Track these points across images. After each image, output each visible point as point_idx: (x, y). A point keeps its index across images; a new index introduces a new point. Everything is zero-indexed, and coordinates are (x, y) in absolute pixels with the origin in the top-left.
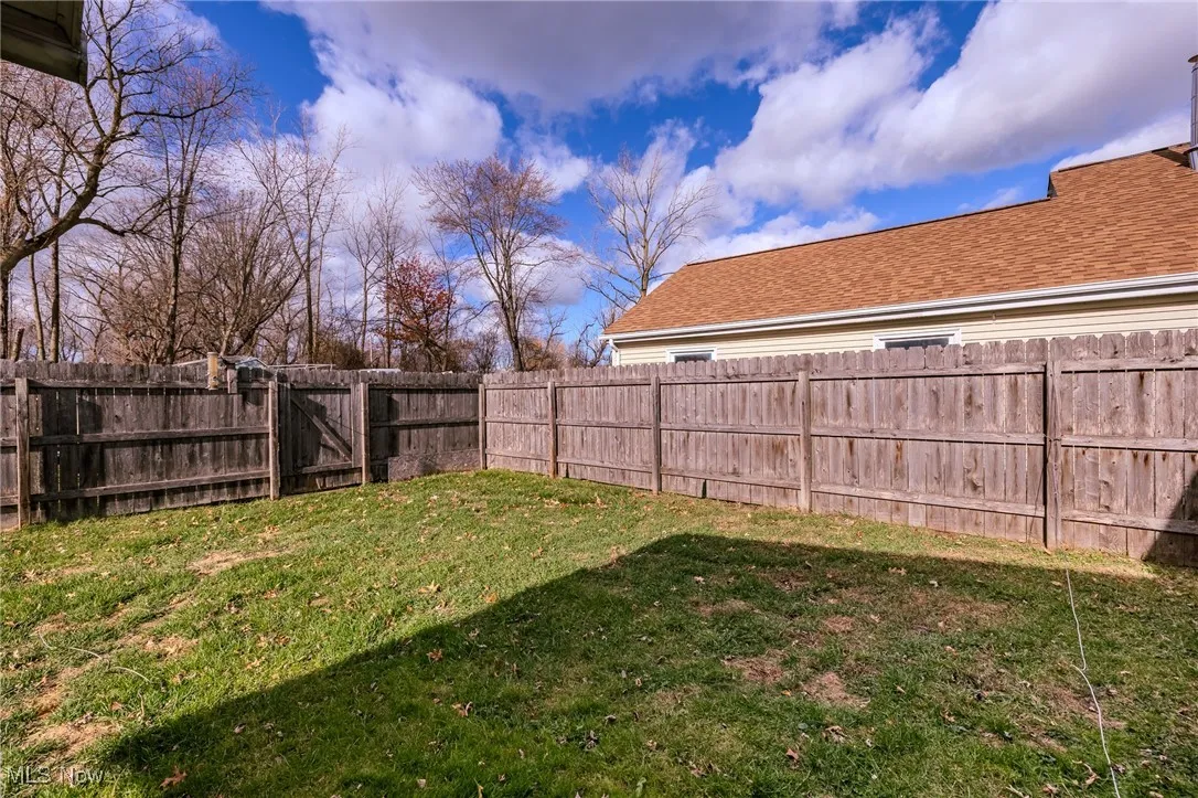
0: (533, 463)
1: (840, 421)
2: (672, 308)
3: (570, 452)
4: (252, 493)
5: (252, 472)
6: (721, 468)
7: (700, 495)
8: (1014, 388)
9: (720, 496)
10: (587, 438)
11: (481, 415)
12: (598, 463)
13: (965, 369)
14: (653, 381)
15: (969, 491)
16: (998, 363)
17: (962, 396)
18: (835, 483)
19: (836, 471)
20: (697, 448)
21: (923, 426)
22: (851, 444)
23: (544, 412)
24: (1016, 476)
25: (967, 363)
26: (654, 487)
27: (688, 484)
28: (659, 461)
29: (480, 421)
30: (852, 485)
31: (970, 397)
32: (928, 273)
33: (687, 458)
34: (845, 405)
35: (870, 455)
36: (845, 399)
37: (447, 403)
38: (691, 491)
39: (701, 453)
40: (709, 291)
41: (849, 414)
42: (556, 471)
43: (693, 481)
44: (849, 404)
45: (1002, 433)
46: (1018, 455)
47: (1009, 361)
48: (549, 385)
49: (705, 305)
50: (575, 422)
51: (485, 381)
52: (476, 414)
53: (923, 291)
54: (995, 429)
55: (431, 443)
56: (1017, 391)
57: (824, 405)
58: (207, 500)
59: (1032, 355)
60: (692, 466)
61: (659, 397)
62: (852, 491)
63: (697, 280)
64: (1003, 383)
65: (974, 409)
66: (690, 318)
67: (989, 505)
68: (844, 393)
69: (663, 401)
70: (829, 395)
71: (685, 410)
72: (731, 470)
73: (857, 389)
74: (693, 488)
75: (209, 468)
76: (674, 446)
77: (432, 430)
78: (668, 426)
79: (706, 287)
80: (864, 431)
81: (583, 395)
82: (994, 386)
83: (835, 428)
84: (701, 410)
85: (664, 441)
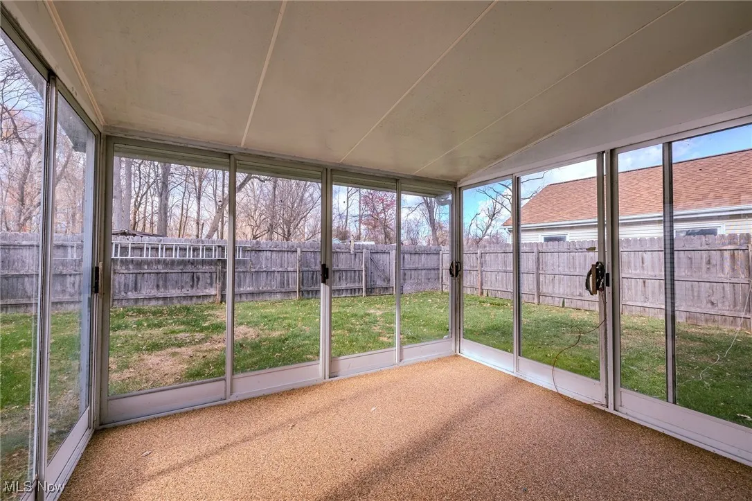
0: (469, 289)
1: (638, 271)
2: (541, 211)
3: (489, 284)
4: (357, 294)
5: (356, 286)
6: (573, 293)
7: (561, 305)
8: (733, 257)
9: (572, 306)
10: (499, 277)
11: (441, 266)
12: (504, 290)
13: (706, 247)
14: (535, 250)
15: (709, 305)
16: (724, 244)
17: (704, 261)
18: (636, 301)
19: (636, 294)
20: (559, 283)
21: (684, 274)
22: (644, 282)
23: (475, 265)
24: (735, 298)
25: (707, 244)
26: (536, 301)
27: (554, 301)
28: (538, 288)
29: (440, 269)
30: (645, 302)
31: (709, 260)
32: (706, 191)
33: (554, 287)
34: (641, 264)
35: (654, 288)
36: (641, 261)
37: (426, 259)
38: (556, 304)
39: (561, 286)
40: (564, 202)
41: (643, 267)
42: (482, 293)
43: (557, 299)
44: (643, 263)
45: (727, 278)
46: (736, 289)
47: (730, 244)
48: (479, 252)
49: (562, 209)
50: (492, 269)
51: (443, 249)
52: (438, 265)
53: (700, 203)
54: (723, 276)
55: (420, 278)
56: (734, 258)
57: (629, 262)
58: (343, 296)
59: (742, 241)
60: (557, 291)
61: (538, 258)
62: (645, 305)
63: (556, 195)
64: (727, 254)
65: (711, 266)
66: (553, 217)
67: (720, 313)
68: (640, 258)
69: (541, 260)
70: (632, 260)
71: (553, 264)
72: (578, 294)
73: (647, 256)
74: (558, 302)
75: (344, 283)
76: (547, 281)
77: (420, 271)
78: (544, 272)
79: (562, 199)
80: (652, 276)
81: (497, 257)
82: (722, 256)
83: (635, 274)
84: (562, 265)
85: (541, 279)
